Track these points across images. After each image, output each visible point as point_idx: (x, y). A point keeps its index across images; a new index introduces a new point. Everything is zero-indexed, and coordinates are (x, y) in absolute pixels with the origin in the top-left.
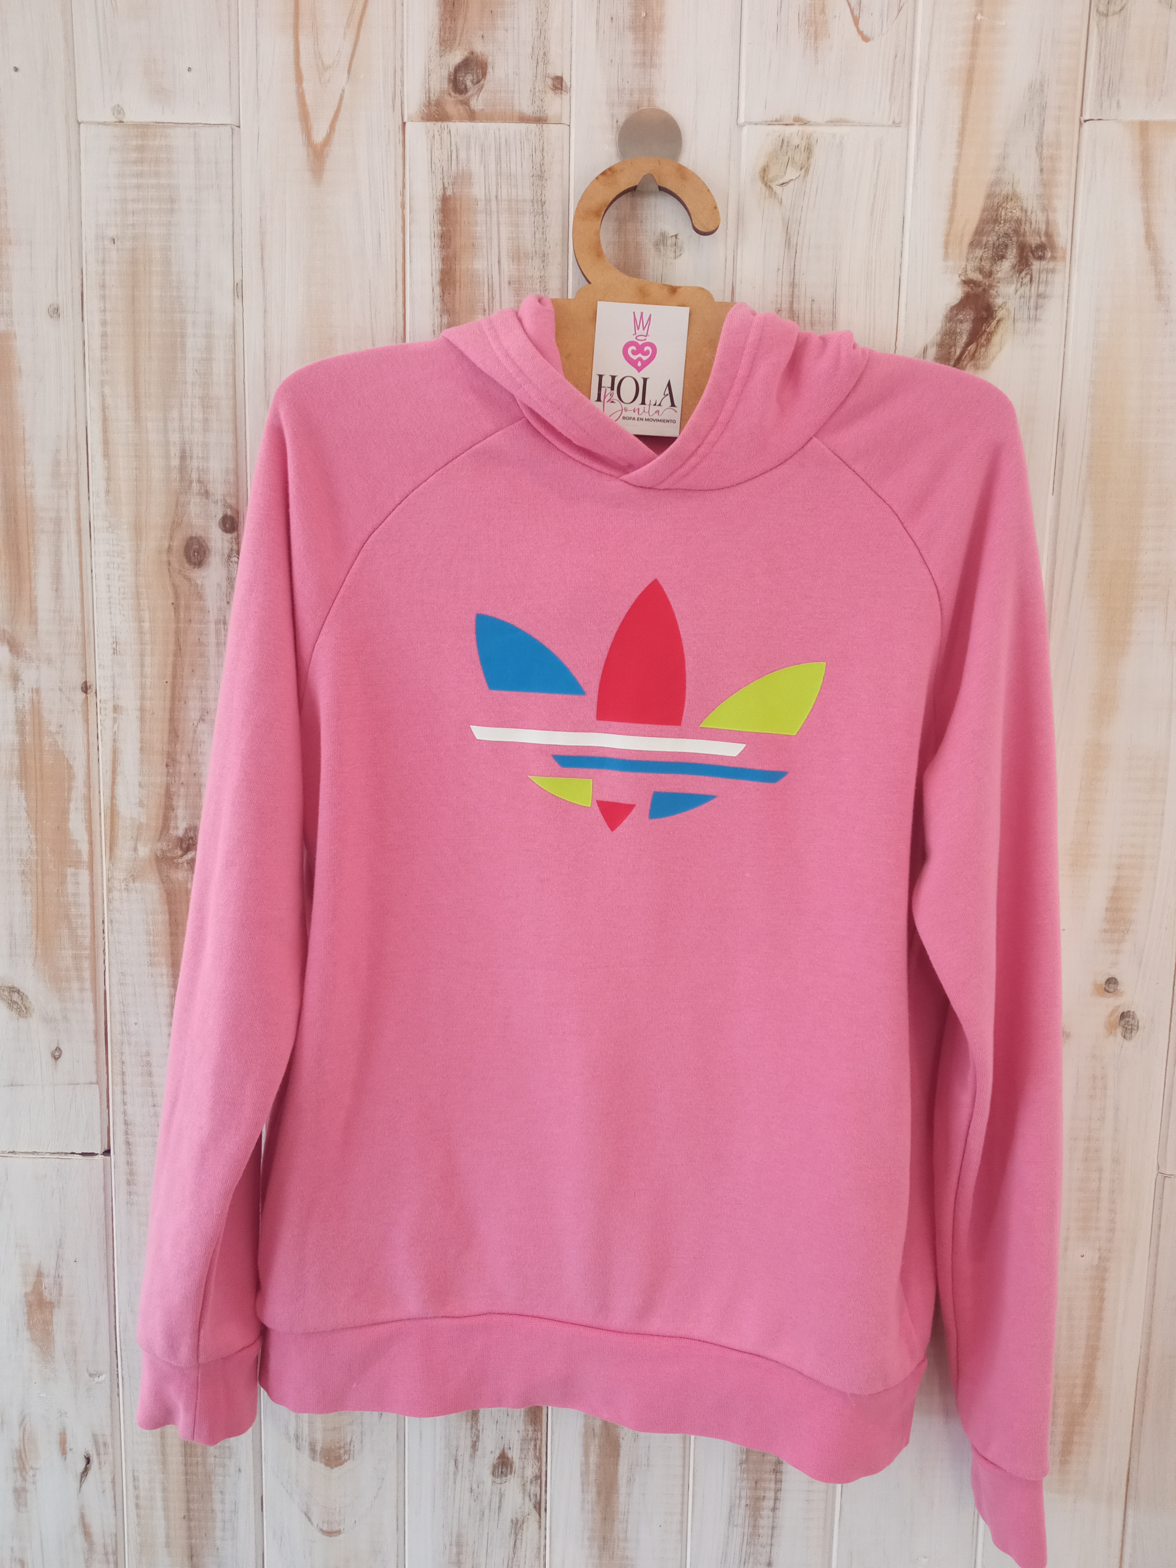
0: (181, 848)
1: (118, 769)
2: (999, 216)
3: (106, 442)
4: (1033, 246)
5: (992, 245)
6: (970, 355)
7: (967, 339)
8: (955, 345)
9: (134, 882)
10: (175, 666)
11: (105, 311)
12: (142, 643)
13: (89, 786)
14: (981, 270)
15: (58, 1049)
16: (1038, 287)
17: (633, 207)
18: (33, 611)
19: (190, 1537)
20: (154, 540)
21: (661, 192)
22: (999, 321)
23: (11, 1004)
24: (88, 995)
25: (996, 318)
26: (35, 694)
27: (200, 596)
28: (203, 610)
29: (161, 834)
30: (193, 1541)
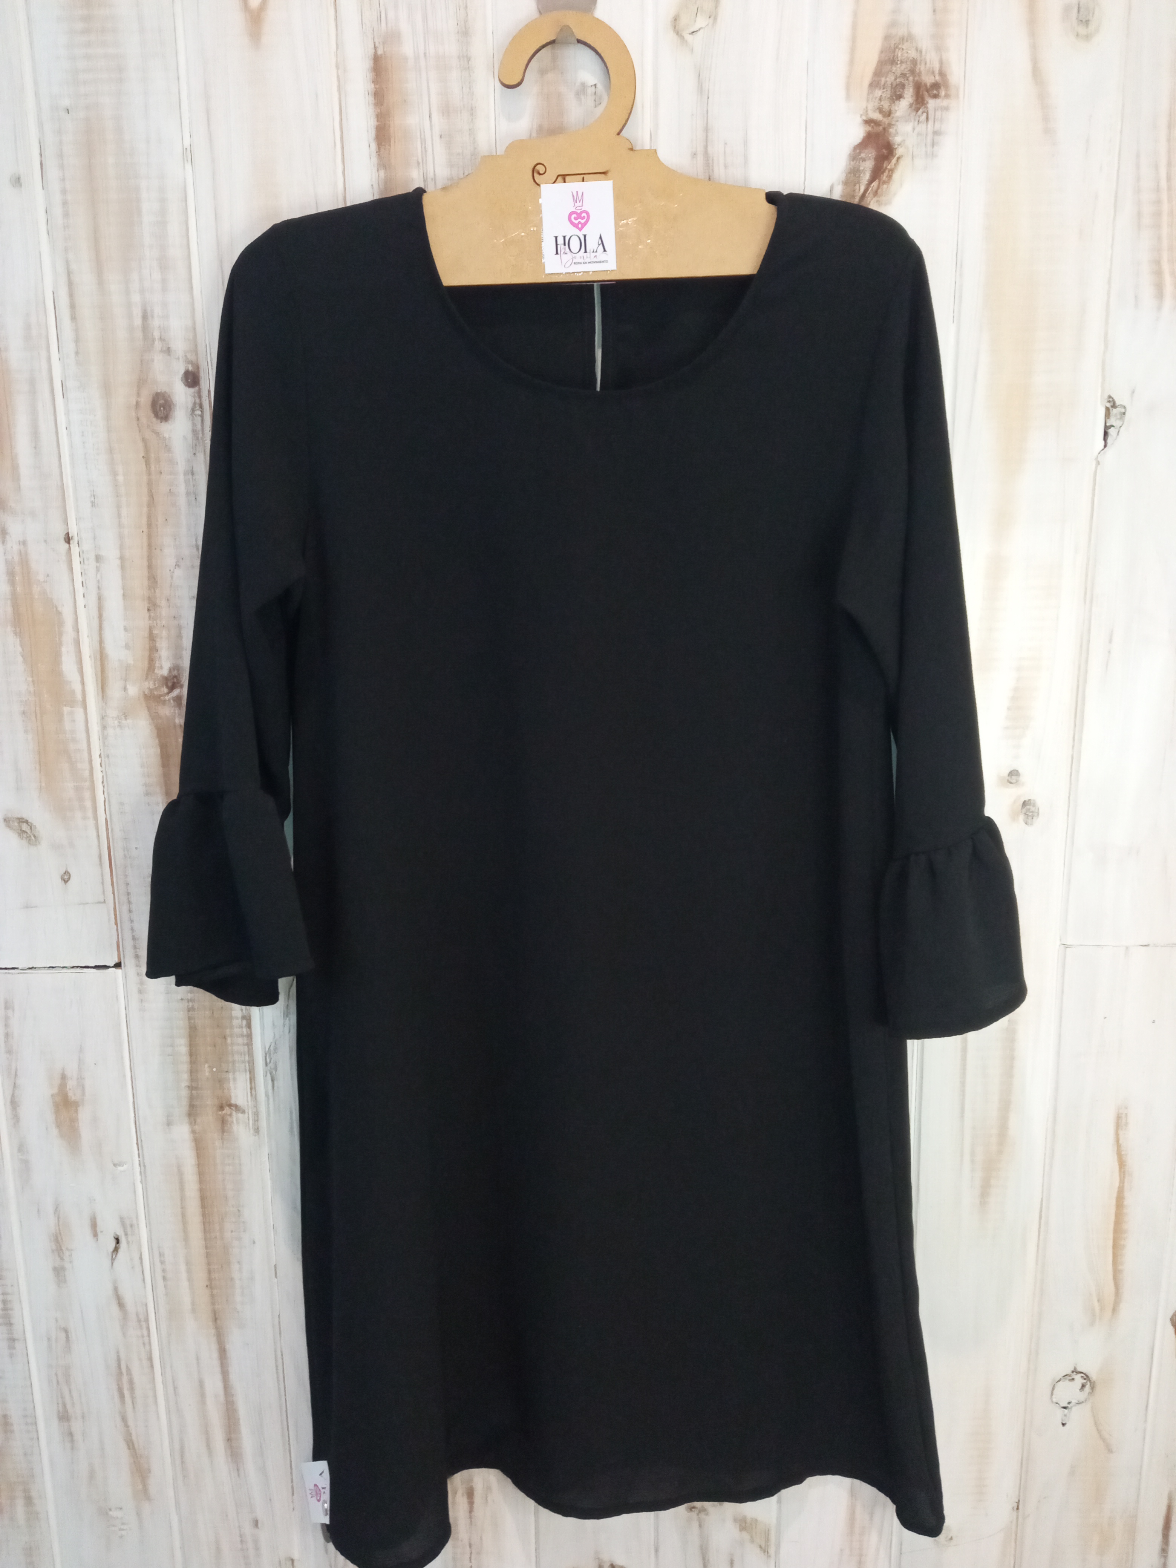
0: (167, 687)
1: (105, 615)
2: (896, 57)
3: (73, 306)
4: (928, 85)
5: (890, 86)
6: (874, 191)
7: (870, 176)
8: (859, 183)
9: (126, 719)
10: (149, 517)
11: (63, 180)
12: (118, 495)
13: (77, 630)
14: (880, 110)
15: (67, 873)
16: (934, 125)
17: (554, 59)
18: (15, 468)
19: (213, 1304)
20: (123, 396)
21: (579, 44)
22: (898, 158)
23: (21, 833)
24: (91, 823)
25: (896, 154)
26: (22, 547)
27: (168, 448)
28: (172, 462)
29: (147, 674)
30: (217, 1306)
